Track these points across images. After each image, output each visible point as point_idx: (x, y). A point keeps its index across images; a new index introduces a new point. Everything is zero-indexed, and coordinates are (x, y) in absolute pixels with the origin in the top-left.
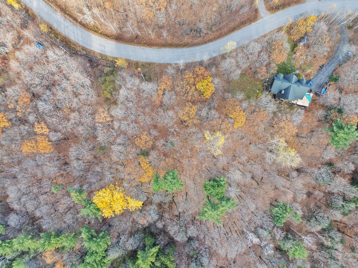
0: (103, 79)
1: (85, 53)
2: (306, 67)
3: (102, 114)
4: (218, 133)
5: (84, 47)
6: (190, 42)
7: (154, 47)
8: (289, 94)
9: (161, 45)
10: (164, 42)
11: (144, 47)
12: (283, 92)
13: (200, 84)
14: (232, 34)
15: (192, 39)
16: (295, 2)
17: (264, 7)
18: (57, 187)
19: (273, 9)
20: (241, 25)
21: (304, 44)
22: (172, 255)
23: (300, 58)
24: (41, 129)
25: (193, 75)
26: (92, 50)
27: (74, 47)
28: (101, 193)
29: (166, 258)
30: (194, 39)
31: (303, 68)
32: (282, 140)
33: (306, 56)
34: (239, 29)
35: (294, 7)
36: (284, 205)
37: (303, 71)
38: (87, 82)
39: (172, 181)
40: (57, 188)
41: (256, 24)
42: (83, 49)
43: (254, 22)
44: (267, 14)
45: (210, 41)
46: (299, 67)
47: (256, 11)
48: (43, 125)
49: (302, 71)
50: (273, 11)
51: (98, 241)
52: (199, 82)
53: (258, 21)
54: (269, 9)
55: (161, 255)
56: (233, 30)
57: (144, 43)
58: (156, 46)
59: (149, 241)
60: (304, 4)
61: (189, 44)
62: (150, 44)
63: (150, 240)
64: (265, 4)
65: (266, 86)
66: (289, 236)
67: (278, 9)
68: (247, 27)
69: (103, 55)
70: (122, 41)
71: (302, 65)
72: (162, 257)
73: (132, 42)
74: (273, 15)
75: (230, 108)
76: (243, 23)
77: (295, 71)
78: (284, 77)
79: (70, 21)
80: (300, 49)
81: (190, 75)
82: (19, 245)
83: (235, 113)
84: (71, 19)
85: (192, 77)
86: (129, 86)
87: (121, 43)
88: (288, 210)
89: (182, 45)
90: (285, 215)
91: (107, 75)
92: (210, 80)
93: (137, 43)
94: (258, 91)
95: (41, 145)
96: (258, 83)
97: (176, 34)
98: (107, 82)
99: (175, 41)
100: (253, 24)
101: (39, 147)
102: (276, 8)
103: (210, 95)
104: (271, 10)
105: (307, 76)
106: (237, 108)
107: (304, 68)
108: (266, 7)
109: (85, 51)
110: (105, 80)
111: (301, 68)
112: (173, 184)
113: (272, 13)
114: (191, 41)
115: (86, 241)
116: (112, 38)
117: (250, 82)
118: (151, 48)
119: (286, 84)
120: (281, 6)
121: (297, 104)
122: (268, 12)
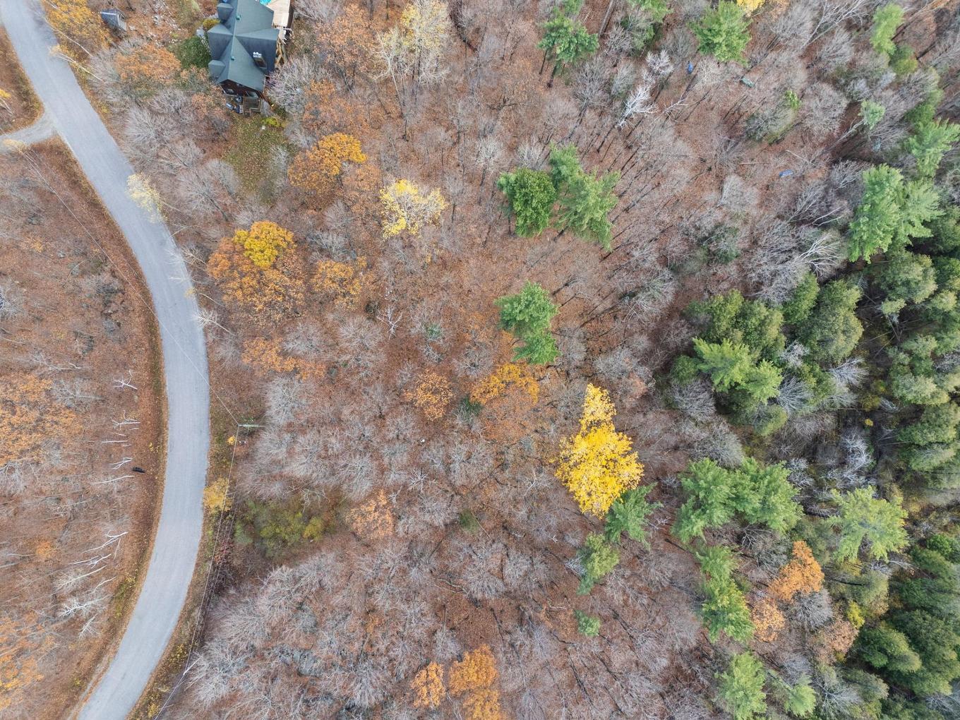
0: (270, 544)
1: (197, 610)
2: (186, 12)
3: (370, 519)
4: (386, 196)
5: (181, 617)
6: (142, 319)
7: (164, 416)
8: (261, 41)
9: (156, 399)
10: (148, 392)
11: (168, 445)
12: (257, 55)
13: (256, 257)
14: (108, 207)
15: (131, 314)
16: (5, 52)
17: (24, 130)
18: (585, 622)
19: (28, 106)
20: (80, 186)
21: (123, 18)
22: (712, 302)
23: (161, 27)
24: (432, 686)
25: (234, 279)
26: (188, 593)
27: (182, 646)
28: (582, 495)
29: (722, 318)
30: (132, 309)
31: (188, 20)
32: (383, 39)
33: (155, 13)
34: (93, 192)
35: (18, 53)
36: (547, 36)
37: (197, 19)
38: (280, 573)
39: (527, 303)
40: (587, 622)
41: (74, 149)
42: (188, 619)
43: (69, 152)
44: (45, 122)
45: (133, 263)
46: (186, 30)
47: (37, 150)
48: (418, 681)
49: (196, 23)
50: (35, 105)
51: (705, 485)
52: (253, 262)
53: (67, 142)
54: (31, 116)
55: (715, 333)
56: (95, 205)
57: (155, 446)
58: (161, 411)
59: (686, 366)
60: (8, 30)
61: (147, 321)
62: (156, 428)
63: (683, 365)
64: (17, 129)
65: (247, 108)
66: (619, 19)
67: (27, 93)
68: (84, 170)
69: (200, 558)
70: (154, 509)
71: (181, 23)
72: (719, 327)
73: (153, 479)
74: (46, 105)
75: (315, 175)
76: (75, 180)
77: (199, 39)
78: (218, 58)
79: (105, 671)
80: (137, 29)
81: (235, 287)
82: (750, 698)
83: (327, 161)
84: (100, 668)
85: (239, 280)
86: (281, 453)
87: (159, 513)
88: (557, 22)
89: (151, 340)
90: (570, 30)
91: (256, 537)
92: (241, 233)
93: (157, 466)
94: (264, 128)
95: (474, 678)
96: (240, 130)
97: (121, 357)
98: (278, 531)
99: (141, 359)
100: (75, 155)
101: (480, 683)
102: (25, 100)
103: (282, 232)
104: (33, 112)
105: (209, 10)
106: (311, 157)
107: (189, 16)
108: (26, 125)
109: (192, 611)
110: (275, 537)
111: (189, 24)
112: (533, 299)
113: (40, 107)
114: (139, 316)
115: (710, 518)
116: (148, 541)
117: (241, 149)
118: (169, 426)
119: (236, 50)
120: (18, 88)
121: (286, 25)
122: (39, 120)
